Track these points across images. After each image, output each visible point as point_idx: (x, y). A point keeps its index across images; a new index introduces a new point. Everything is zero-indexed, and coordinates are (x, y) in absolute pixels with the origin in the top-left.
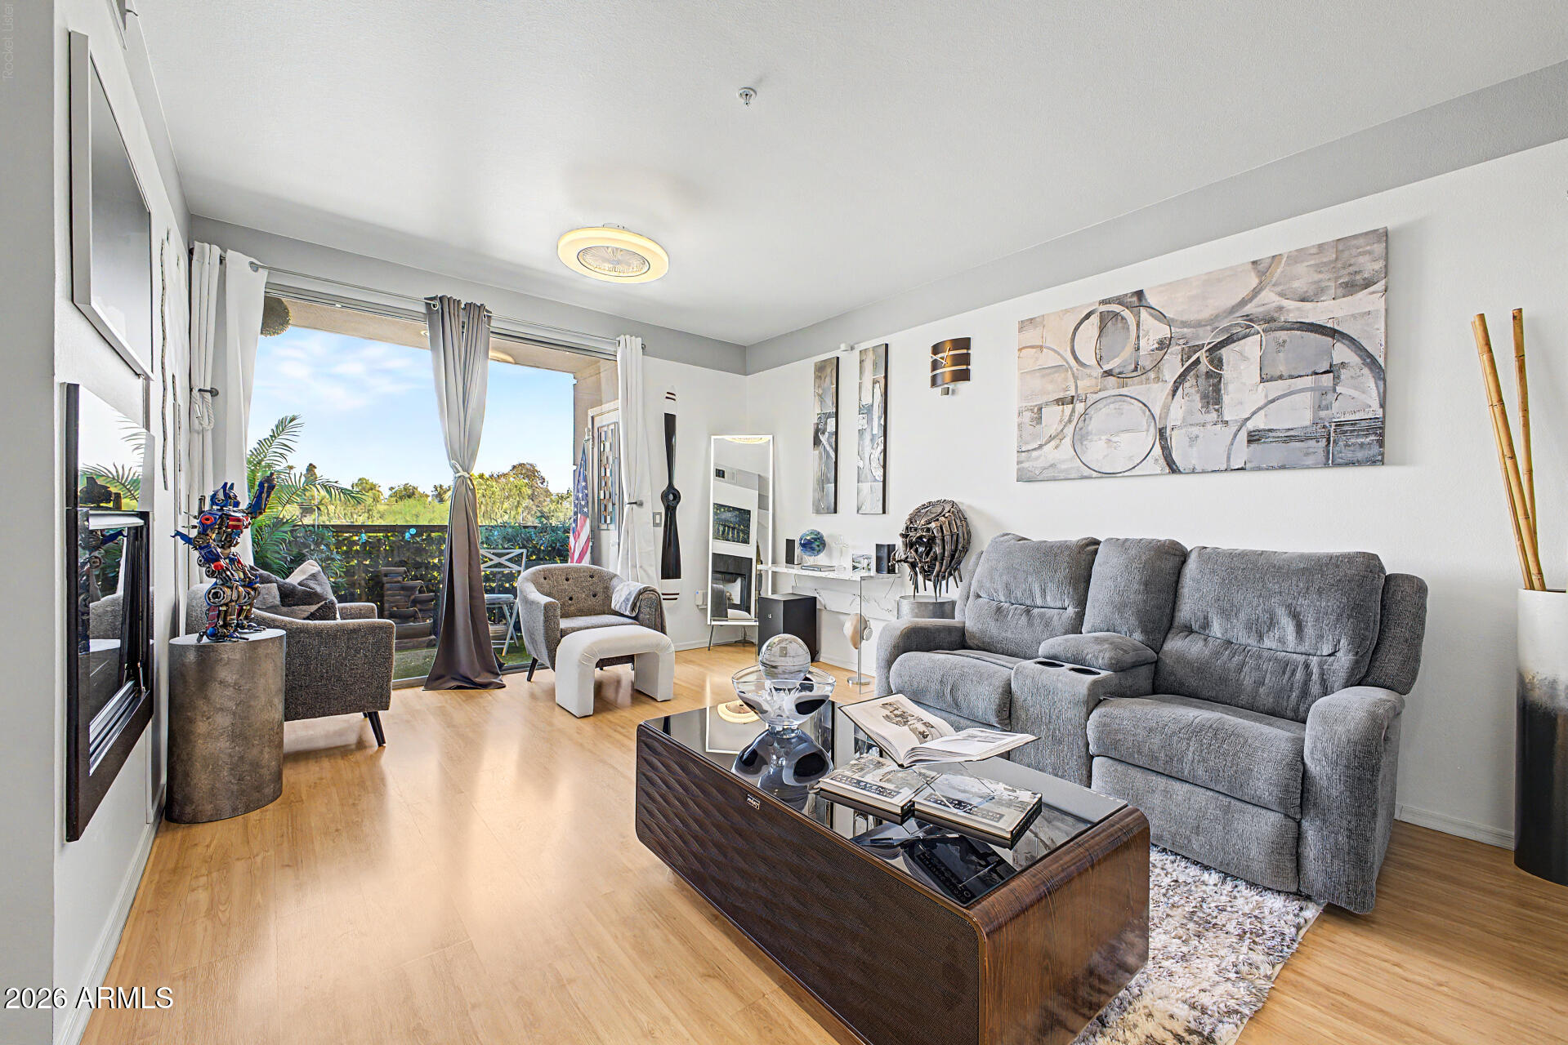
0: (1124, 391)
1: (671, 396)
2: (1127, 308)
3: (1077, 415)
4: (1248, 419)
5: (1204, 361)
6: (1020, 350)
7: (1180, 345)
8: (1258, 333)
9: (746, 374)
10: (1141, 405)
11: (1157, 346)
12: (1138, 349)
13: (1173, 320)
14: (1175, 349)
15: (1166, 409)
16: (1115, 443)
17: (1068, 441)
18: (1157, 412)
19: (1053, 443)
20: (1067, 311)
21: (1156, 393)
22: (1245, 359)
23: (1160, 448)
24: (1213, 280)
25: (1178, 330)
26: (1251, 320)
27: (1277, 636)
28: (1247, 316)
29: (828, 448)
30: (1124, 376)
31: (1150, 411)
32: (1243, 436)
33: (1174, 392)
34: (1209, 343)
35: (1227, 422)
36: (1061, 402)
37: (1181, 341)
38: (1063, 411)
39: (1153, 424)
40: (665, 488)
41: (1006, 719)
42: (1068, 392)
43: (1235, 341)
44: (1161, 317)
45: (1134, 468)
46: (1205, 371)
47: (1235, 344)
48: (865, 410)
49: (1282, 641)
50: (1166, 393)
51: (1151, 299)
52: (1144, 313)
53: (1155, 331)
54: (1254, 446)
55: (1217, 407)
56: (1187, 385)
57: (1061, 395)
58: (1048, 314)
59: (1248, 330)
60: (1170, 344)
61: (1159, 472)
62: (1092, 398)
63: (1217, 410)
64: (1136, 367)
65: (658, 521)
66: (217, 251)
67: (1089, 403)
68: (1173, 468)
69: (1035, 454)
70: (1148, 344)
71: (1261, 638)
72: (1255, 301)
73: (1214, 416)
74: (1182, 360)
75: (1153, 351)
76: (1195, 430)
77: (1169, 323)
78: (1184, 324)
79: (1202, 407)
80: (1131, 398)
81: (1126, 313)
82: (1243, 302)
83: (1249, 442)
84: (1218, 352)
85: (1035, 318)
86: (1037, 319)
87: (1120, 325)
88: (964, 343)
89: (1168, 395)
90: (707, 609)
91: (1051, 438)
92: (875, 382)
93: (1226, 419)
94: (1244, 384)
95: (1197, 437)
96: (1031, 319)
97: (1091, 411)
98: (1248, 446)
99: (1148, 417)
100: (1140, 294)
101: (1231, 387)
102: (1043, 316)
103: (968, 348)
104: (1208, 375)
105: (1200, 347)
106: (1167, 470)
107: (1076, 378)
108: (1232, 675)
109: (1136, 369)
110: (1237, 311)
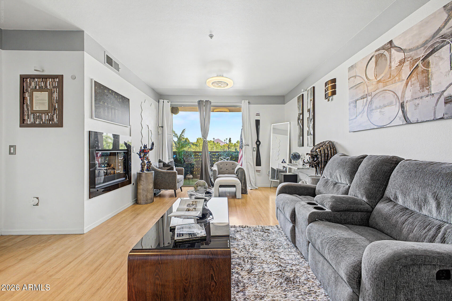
0: (386, 88)
1: (258, 115)
2: (386, 50)
3: (368, 102)
4: (444, 91)
5: (421, 65)
6: (349, 79)
7: (409, 61)
8: (449, 43)
9: (284, 104)
10: (393, 93)
11: (399, 64)
12: (391, 68)
13: (405, 49)
14: (407, 63)
15: (404, 92)
16: (383, 112)
17: (365, 114)
18: (399, 95)
19: (360, 115)
20: (364, 58)
21: (399, 87)
22: (442, 59)
23: (401, 112)
24: (425, 23)
25: (408, 54)
26: (444, 38)
27: (428, 209)
28: (442, 36)
29: (301, 125)
30: (386, 81)
31: (397, 95)
32: (442, 100)
33: (407, 84)
34: (423, 56)
35: (433, 94)
36: (362, 98)
37: (409, 59)
38: (363, 101)
39: (398, 101)
40: (256, 141)
41: (293, 221)
42: (365, 93)
43: (436, 52)
44: (400, 49)
45: (391, 123)
46: (421, 70)
47: (435, 53)
48: (309, 111)
49: (430, 211)
50: (403, 85)
51: (396, 43)
52: (393, 51)
53: (397, 56)
54: (448, 105)
55: (428, 88)
56: (413, 79)
57: (362, 94)
58: (357, 62)
59: (442, 44)
60: (404, 61)
61: (402, 124)
62: (373, 94)
63: (428, 89)
64: (390, 76)
65: (254, 150)
66: (162, 100)
67: (373, 95)
68: (408, 122)
69: (354, 120)
70: (395, 64)
71: (420, 209)
72: (447, 27)
73: (426, 92)
74: (410, 68)
75: (397, 67)
76: (417, 101)
77: (404, 51)
78: (410, 50)
79: (421, 89)
80: (389, 91)
81: (386, 53)
82: (440, 29)
83: (446, 103)
84: (428, 59)
85: (353, 65)
86: (354, 65)
87: (383, 59)
88: (334, 81)
89: (404, 86)
90: (269, 176)
91: (360, 114)
92: (311, 100)
93: (432, 93)
94: (441, 73)
95: (418, 104)
96: (352, 66)
97: (373, 100)
98: (445, 106)
99: (396, 97)
100: (391, 42)
101: (434, 76)
102: (356, 63)
103: (335, 82)
104: (423, 72)
105: (418, 59)
106: (405, 122)
107: (367, 86)
108: (399, 225)
109: (390, 77)
110: (437, 35)
